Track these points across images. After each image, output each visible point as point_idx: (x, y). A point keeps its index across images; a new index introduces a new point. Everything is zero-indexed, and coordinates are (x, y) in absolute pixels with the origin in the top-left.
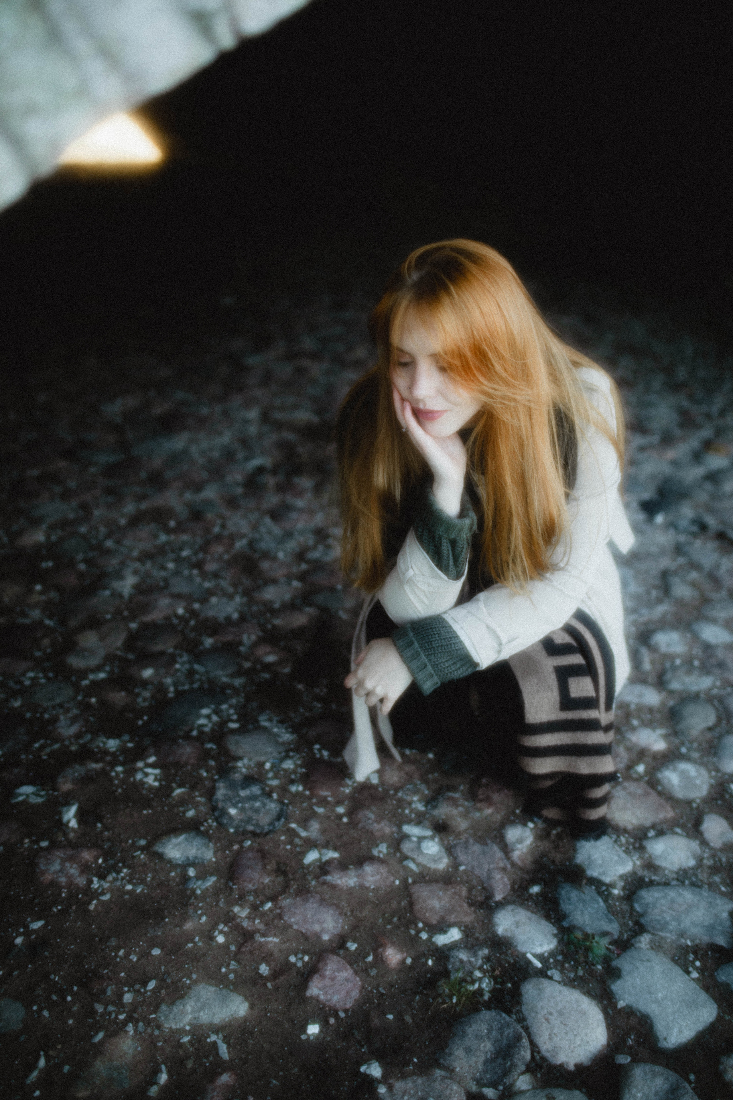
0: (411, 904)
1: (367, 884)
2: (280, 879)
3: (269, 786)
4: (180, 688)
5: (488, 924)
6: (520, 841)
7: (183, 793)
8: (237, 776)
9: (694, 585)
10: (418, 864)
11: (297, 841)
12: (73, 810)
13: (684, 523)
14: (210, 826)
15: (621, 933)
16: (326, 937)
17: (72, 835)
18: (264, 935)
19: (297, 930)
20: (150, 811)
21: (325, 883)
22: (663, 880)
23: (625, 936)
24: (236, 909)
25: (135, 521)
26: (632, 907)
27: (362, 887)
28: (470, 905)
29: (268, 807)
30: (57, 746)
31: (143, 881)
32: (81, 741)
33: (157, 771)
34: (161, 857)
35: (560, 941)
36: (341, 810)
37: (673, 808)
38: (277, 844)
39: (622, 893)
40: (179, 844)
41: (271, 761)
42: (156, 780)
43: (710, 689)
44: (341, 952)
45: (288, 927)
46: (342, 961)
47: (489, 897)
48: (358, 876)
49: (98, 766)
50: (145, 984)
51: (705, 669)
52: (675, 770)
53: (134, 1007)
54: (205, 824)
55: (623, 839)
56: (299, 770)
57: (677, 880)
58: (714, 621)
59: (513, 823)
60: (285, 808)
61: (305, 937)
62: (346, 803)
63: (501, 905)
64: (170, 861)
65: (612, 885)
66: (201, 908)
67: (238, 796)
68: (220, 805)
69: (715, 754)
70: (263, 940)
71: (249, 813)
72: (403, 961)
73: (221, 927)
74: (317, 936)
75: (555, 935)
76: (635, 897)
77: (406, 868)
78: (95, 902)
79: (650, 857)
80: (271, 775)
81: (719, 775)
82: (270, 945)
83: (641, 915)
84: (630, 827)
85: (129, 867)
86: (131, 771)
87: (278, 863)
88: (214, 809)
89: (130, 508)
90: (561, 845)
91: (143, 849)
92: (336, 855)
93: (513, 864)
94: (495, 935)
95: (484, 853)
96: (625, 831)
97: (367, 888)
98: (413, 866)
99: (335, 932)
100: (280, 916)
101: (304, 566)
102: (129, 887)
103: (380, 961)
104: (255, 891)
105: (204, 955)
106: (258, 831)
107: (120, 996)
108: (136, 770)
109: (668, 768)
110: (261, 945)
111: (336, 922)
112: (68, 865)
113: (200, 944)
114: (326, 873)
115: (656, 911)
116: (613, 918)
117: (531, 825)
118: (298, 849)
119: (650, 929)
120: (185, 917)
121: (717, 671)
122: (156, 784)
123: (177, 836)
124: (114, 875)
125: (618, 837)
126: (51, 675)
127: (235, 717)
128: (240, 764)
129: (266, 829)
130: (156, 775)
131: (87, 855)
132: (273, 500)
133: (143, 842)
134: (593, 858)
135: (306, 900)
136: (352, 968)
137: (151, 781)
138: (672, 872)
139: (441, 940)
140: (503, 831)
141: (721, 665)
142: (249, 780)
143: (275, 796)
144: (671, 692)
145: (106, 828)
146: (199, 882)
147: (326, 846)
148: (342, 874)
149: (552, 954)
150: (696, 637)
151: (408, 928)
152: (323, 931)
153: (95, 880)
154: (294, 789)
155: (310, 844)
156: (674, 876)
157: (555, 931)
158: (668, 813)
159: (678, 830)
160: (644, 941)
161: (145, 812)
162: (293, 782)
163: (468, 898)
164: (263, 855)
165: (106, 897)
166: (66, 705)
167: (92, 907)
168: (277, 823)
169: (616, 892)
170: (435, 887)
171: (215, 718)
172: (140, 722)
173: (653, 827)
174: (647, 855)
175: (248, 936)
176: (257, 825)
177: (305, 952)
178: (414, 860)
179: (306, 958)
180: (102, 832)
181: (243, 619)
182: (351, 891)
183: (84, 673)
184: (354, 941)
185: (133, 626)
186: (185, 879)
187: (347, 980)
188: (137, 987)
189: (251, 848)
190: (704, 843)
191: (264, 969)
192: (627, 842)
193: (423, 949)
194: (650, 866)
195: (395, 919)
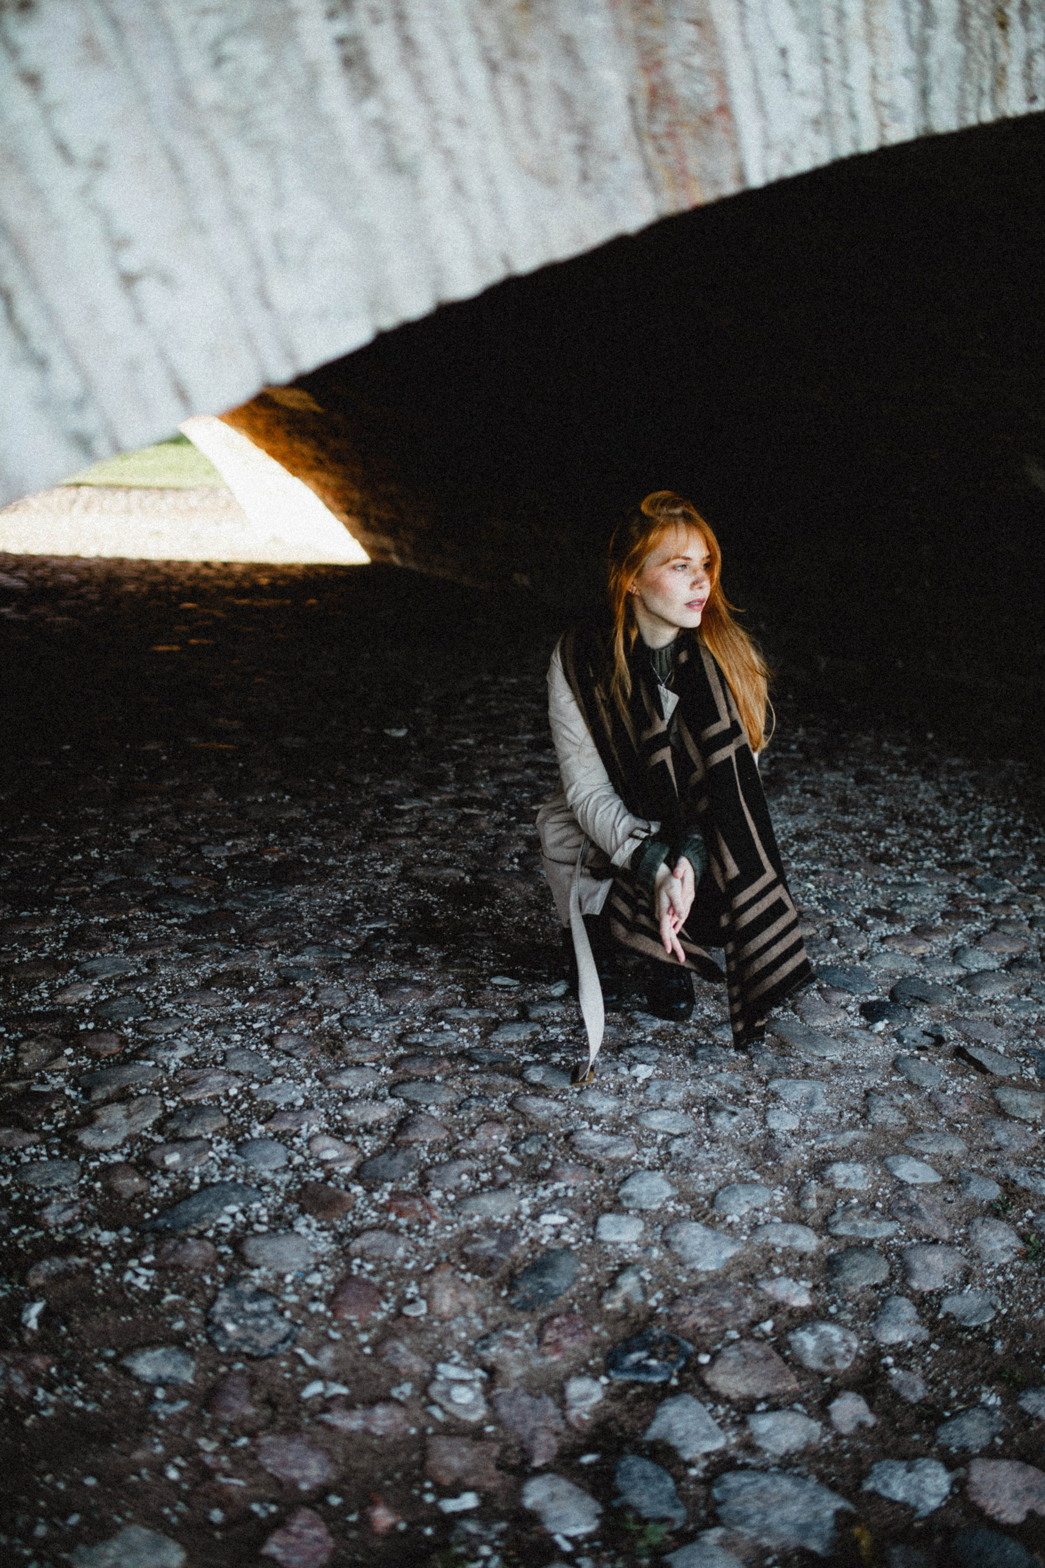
0: (424, 1457)
1: (373, 1429)
2: (267, 1412)
3: (283, 1302)
4: (207, 1180)
5: (517, 1493)
6: (585, 1397)
7: (176, 1301)
8: (248, 1288)
9: (903, 1109)
10: (445, 1412)
11: (300, 1369)
12: (37, 1308)
13: (911, 1034)
14: (198, 1343)
15: (687, 1523)
16: (304, 1487)
17: (28, 1337)
18: (227, 1475)
19: (271, 1475)
20: (130, 1318)
21: (321, 1423)
22: (761, 1464)
23: (691, 1527)
24: (202, 1442)
25: (206, 985)
26: (709, 1495)
27: (366, 1432)
28: (499, 1467)
29: (275, 1327)
30: (39, 1234)
31: (98, 1399)
32: (69, 1231)
33: (151, 1273)
34: (128, 1372)
35: (604, 1525)
36: (364, 1338)
37: (799, 1380)
38: (274, 1370)
39: (701, 1475)
40: (155, 1359)
41: (294, 1273)
42: (147, 1282)
43: (890, 1238)
44: (320, 1507)
45: (261, 1468)
46: (316, 1516)
47: (527, 1461)
48: (364, 1418)
49: (81, 1261)
50: (65, 1517)
51: (889, 1214)
52: (813, 1332)
53: (46, 1542)
54: (193, 1339)
55: (721, 1410)
56: (327, 1287)
57: (779, 1466)
58: (918, 1156)
59: (580, 1375)
60: (296, 1330)
61: (279, 1483)
62: (374, 1331)
63: (538, 1472)
64: (137, 1379)
65: (691, 1464)
66: (159, 1436)
67: (243, 1309)
68: (217, 1319)
69: (875, 1318)
70: (224, 1480)
71: (251, 1332)
72: (393, 1527)
73: (179, 1461)
74: (294, 1483)
75: (598, 1516)
76: (716, 1481)
77: (430, 1415)
78: (33, 1416)
79: (751, 1434)
80: (290, 1289)
81: (873, 1344)
82: (233, 1490)
83: (720, 1504)
84: (735, 1396)
85: (84, 1381)
86: (119, 1271)
87: (269, 1394)
88: (208, 1322)
89: (205, 969)
90: (637, 1407)
91: (107, 1361)
92: (344, 1391)
93: (569, 1426)
94: (522, 1508)
95: (533, 1407)
96: (728, 1400)
97: (373, 1436)
98: (437, 1413)
99: (317, 1481)
100: (254, 1456)
101: (401, 1051)
102: (79, 1403)
103: (366, 1521)
104: (232, 1424)
105: (147, 1492)
106: (255, 1354)
107: (31, 1526)
108: (125, 1269)
109: (803, 1330)
110: (222, 1486)
111: (322, 1469)
112: (13, 1371)
113: (147, 1478)
114: (326, 1410)
115: (740, 1499)
116: (680, 1502)
117: (604, 1380)
118: (299, 1379)
119: (725, 1521)
120: (138, 1444)
121: (906, 1218)
122: (147, 1288)
123: (153, 1349)
124: (66, 1388)
125: (716, 1406)
126: (56, 1152)
127: (265, 1219)
128: (255, 1273)
129: (266, 1351)
130: (148, 1277)
131: (38, 1362)
132: (385, 970)
133: (111, 1353)
134: (674, 1428)
135: (291, 1440)
136: (328, 1526)
137: (140, 1282)
138: (774, 1456)
139: (450, 1505)
140: (566, 1384)
141: (912, 1210)
142: (260, 1293)
143: (288, 1314)
144: (836, 1237)
145: (71, 1333)
146: (166, 1406)
147: (335, 1379)
148: (346, 1413)
149: (589, 1538)
150: (889, 1172)
151: (411, 1488)
152: (305, 1479)
153: (41, 1391)
154: (313, 1307)
155: (316, 1374)
156: (777, 1461)
157: (600, 1511)
158: (792, 1384)
159: (798, 1406)
160: (713, 1535)
161: (123, 1319)
162: (314, 1299)
163: (498, 1459)
164: (253, 1381)
165: (49, 1413)
166: (64, 1189)
167: (28, 1422)
168: (280, 1347)
169: (693, 1472)
170: (457, 1441)
171: (240, 1217)
172: (147, 1216)
173: (766, 1399)
174: (747, 1432)
175: (208, 1473)
176: (256, 1347)
177: (273, 1502)
178: (441, 1407)
179: (273, 1509)
180: (66, 1336)
181: (308, 1105)
182: (351, 1436)
183: (94, 1153)
184: (339, 1495)
185: (171, 1104)
186: (151, 1399)
187: (317, 1539)
188: (56, 1520)
189: (242, 1372)
190: (828, 1424)
191: (217, 1515)
192: (726, 1415)
193: (423, 1513)
194: (749, 1446)
195: (398, 1475)
